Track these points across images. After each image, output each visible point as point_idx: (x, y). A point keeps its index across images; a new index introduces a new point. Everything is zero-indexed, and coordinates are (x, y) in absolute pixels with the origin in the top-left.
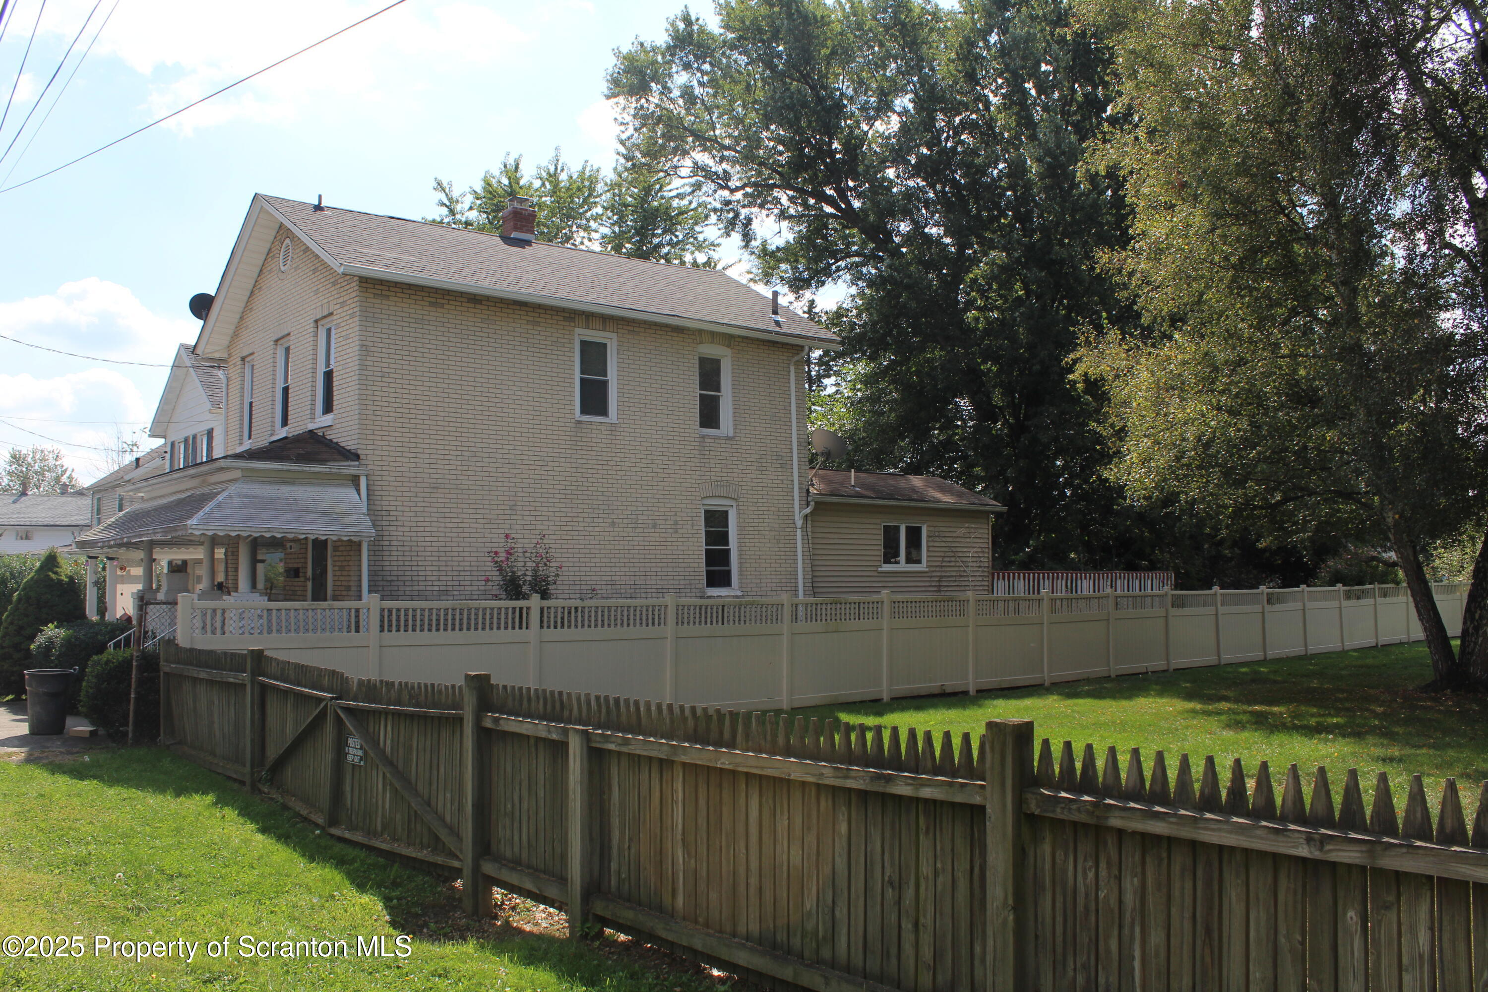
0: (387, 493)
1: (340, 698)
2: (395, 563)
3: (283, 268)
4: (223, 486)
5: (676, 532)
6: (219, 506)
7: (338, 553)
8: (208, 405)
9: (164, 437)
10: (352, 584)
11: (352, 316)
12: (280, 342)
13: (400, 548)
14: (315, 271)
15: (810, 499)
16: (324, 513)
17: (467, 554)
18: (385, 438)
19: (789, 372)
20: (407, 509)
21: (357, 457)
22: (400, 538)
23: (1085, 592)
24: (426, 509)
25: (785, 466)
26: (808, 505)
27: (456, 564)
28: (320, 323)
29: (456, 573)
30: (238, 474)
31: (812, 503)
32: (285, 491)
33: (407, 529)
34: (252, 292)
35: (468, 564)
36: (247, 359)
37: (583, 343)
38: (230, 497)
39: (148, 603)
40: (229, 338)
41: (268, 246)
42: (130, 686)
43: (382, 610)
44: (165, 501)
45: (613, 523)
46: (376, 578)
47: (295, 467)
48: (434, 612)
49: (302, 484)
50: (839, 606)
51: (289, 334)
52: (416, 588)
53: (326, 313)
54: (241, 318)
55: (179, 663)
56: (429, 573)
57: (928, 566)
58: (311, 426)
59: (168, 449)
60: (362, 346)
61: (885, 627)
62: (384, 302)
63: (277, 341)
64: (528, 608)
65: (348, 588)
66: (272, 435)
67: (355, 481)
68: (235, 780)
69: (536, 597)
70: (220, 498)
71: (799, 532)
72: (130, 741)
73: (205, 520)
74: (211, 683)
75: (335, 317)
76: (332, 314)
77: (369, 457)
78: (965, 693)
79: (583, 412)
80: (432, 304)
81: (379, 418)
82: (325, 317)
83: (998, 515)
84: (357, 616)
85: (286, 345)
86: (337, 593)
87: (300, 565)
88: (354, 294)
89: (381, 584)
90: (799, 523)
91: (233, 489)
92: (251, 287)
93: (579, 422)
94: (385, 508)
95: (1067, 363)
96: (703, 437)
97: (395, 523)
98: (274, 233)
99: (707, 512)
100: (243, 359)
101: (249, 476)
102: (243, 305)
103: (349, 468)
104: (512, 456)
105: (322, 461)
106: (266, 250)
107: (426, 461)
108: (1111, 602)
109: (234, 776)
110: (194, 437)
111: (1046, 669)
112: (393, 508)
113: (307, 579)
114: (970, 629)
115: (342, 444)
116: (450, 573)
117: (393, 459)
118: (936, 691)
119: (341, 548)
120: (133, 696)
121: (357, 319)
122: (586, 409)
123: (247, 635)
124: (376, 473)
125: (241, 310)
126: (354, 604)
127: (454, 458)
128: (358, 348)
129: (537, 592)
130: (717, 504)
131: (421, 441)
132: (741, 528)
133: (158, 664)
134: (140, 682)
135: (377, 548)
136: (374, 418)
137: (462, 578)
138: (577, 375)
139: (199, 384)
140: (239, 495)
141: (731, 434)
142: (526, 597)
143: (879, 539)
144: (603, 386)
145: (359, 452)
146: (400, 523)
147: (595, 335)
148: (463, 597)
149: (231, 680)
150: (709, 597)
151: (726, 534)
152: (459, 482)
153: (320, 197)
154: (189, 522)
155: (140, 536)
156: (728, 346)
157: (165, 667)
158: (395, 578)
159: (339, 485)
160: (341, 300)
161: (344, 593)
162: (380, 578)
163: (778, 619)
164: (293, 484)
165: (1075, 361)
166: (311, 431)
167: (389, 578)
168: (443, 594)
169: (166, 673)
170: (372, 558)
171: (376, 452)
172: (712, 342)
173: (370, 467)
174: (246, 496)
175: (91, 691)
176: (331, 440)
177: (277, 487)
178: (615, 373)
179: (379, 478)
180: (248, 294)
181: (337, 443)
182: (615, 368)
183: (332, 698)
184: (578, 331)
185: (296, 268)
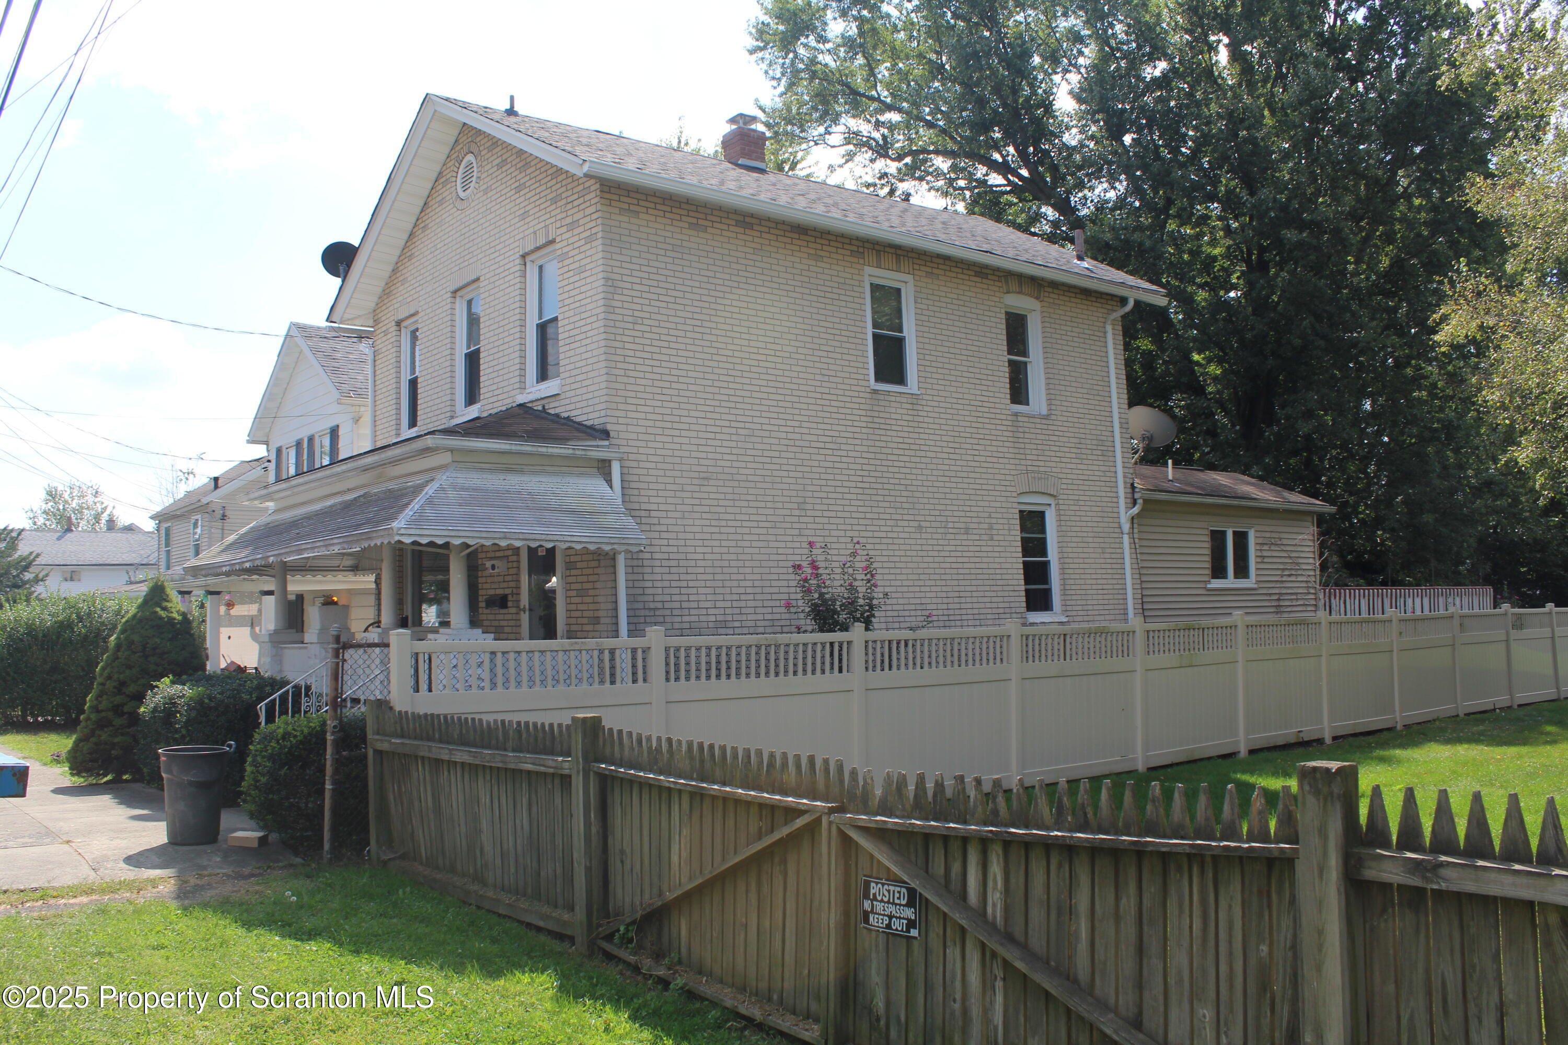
0: (645, 486)
1: (842, 809)
2: (659, 584)
3: (462, 195)
4: (427, 477)
5: (992, 540)
6: (430, 502)
7: (573, 572)
8: (336, 394)
9: (266, 443)
10: (601, 613)
11: (589, 240)
12: (459, 294)
13: (665, 563)
14: (518, 189)
15: (1137, 496)
16: (573, 512)
17: (748, 570)
18: (640, 408)
19: (1105, 333)
20: (672, 508)
21: (605, 434)
22: (664, 549)
23: (1418, 612)
24: (696, 508)
25: (1107, 453)
26: (1135, 502)
27: (735, 584)
28: (528, 259)
29: (736, 597)
30: (446, 458)
31: (1140, 501)
32: (513, 481)
33: (673, 535)
34: (411, 235)
35: (749, 584)
36: (404, 324)
37: (875, 288)
38: (442, 489)
39: (347, 646)
40: (376, 299)
41: (437, 168)
42: (322, 770)
43: (667, 649)
44: (317, 507)
45: (920, 527)
46: (636, 606)
47: (527, 447)
48: (724, 650)
49: (534, 473)
50: (1192, 632)
51: (478, 279)
52: (686, 619)
53: (541, 241)
54: (395, 271)
55: (402, 736)
56: (703, 597)
57: (1258, 582)
58: (521, 399)
59: (273, 457)
60: (607, 279)
61: (1240, 658)
62: (633, 220)
63: (455, 292)
64: (849, 643)
65: (596, 621)
66: (452, 417)
67: (603, 468)
68: (550, 933)
69: (859, 627)
70: (430, 490)
71: (1126, 539)
72: (327, 856)
73: (418, 520)
74: (473, 769)
75: (558, 246)
76: (553, 242)
77: (622, 435)
78: (1320, 741)
79: (878, 379)
80: (692, 226)
81: (632, 380)
82: (538, 249)
83: (1320, 519)
84: (612, 659)
85: (468, 297)
86: (574, 628)
87: (508, 591)
88: (593, 209)
89: (642, 613)
90: (1126, 527)
91: (442, 479)
92: (410, 227)
93: (875, 392)
94: (644, 506)
95: (1434, 321)
96: (1016, 414)
97: (657, 528)
98: (446, 150)
99: (1021, 512)
100: (398, 324)
101: (464, 459)
102: (398, 252)
103: (597, 450)
104: (798, 436)
105: (562, 440)
106: (435, 175)
107: (693, 441)
108: (1456, 622)
109: (541, 924)
110: (311, 439)
111: (1397, 708)
112: (654, 507)
113: (520, 610)
114: (1323, 659)
115: (578, 419)
116: (728, 597)
117: (652, 438)
118: (1293, 740)
119: (579, 565)
120: (328, 786)
121: (600, 241)
122: (881, 376)
123: (474, 690)
124: (631, 457)
125: (395, 259)
126: (609, 643)
127: (727, 437)
128: (602, 282)
129: (858, 620)
130: (1033, 502)
131: (685, 413)
132: (1061, 533)
133: (364, 739)
134: (339, 763)
135: (635, 563)
136: (625, 380)
137: (743, 604)
138: (870, 330)
139: (321, 370)
140: (454, 487)
141: (1044, 411)
142: (845, 628)
143: (1204, 547)
144: (899, 343)
145: (609, 427)
146: (664, 528)
147: (888, 277)
148: (745, 631)
149: (529, 767)
150: (1032, 624)
151: (1043, 542)
152: (734, 471)
153: (512, 98)
154: (395, 524)
155: (299, 552)
156: (1037, 298)
157: (377, 742)
158: (660, 605)
159: (581, 474)
160: (569, 220)
161: (590, 628)
162: (641, 606)
163: (1126, 651)
164: (522, 472)
165: (1445, 318)
166: (521, 406)
167: (652, 605)
168: (721, 626)
169: (379, 753)
170: (631, 577)
171: (630, 428)
172: (1020, 293)
173: (623, 449)
174: (463, 489)
175: (263, 780)
176: (557, 415)
177: (502, 477)
178: (913, 328)
179: (634, 464)
180: (405, 237)
181: (568, 418)
182: (913, 322)
183: (832, 811)
184: (868, 270)
185: (486, 192)
